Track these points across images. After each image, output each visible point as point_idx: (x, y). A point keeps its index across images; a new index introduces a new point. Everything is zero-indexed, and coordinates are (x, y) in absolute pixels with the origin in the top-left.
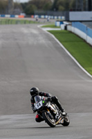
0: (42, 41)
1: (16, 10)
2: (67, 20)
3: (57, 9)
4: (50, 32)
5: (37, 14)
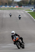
0: (25, 16)
1: (15, 4)
3: (31, 4)
4: (28, 12)
5: (23, 6)
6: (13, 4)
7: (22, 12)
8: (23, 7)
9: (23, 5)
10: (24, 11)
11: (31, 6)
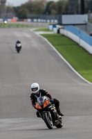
0: (35, 44)
1: (8, 14)
2: (60, 23)
3: (50, 13)
4: (43, 35)
6: (4, 14)
7: (28, 35)
8: (29, 20)
9: (28, 15)
10: (31, 33)
11: (50, 19)
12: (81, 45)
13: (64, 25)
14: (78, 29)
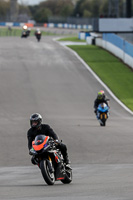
0: (60, 60)
1: (21, 16)
2: (96, 30)
3: (81, 15)
4: (72, 47)
5: (52, 22)
6: (14, 16)
7: (49, 47)
8: (51, 25)
9: (50, 18)
10: (54, 43)
11: (82, 24)
12: (126, 61)
13: (102, 33)
14: (122, 39)
